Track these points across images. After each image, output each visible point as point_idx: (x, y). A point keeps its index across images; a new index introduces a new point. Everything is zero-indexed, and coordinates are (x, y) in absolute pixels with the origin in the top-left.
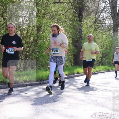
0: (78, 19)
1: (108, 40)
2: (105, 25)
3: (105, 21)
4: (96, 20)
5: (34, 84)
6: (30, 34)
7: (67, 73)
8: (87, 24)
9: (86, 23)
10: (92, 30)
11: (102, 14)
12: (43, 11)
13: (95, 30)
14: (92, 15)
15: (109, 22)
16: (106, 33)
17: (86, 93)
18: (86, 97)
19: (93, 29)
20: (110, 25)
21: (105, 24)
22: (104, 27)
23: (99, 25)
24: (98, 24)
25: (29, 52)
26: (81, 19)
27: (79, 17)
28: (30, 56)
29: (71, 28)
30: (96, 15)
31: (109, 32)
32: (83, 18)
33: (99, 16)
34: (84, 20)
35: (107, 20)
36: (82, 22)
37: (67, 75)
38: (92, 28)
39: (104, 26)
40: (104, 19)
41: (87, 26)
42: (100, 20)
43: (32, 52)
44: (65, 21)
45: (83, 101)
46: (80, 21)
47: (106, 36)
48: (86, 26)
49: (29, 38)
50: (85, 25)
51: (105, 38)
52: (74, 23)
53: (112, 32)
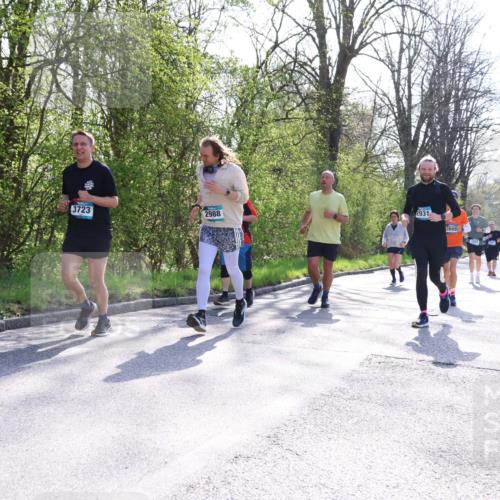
0: (329, 153)
1: (393, 198)
2: (387, 166)
3: (386, 157)
4: (367, 155)
8: (347, 164)
9: (346, 162)
10: (359, 177)
11: (379, 143)
12: (251, 138)
13: (365, 177)
14: (358, 145)
15: (395, 160)
16: (388, 182)
17: (348, 315)
19: (362, 175)
20: (397, 166)
21: (386, 163)
22: (384, 171)
23: (375, 166)
24: (371, 163)
26: (334, 154)
27: (330, 150)
29: (313, 173)
30: (367, 144)
31: (396, 181)
32: (339, 151)
33: (374, 146)
34: (341, 155)
35: (390, 155)
36: (338, 161)
37: (305, 275)
38: (359, 172)
39: (385, 168)
40: (384, 154)
41: (349, 168)
42: (377, 156)
44: (301, 159)
45: (341, 331)
46: (334, 158)
47: (390, 189)
48: (346, 169)
50: (344, 167)
51: (388, 194)
52: (321, 163)
53: (402, 180)
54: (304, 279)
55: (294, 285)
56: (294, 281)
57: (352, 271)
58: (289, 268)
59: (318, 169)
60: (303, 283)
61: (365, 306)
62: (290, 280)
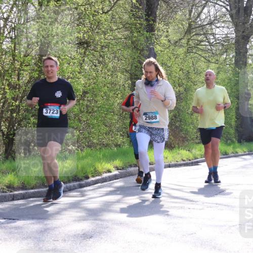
0: (145, 23)
1: (222, 76)
2: (215, 38)
3: (213, 27)
4: (190, 25)
5: (33, 193)
6: (21, 65)
7: (118, 163)
8: (167, 36)
9: (165, 34)
10: (181, 51)
12: (52, 4)
13: (188, 52)
14: (180, 13)
15: (225, 31)
16: (216, 57)
18: (169, 224)
19: (185, 49)
20: (226, 38)
21: (213, 34)
22: (211, 44)
23: (200, 38)
24: (196, 35)
25: (19, 110)
26: (152, 25)
27: (147, 20)
28: (21, 120)
29: (126, 47)
30: (191, 12)
31: (225, 56)
32: (158, 20)
33: (199, 15)
34: (160, 25)
35: (218, 25)
36: (156, 32)
37: (118, 169)
38: (181, 46)
39: (212, 41)
40: (211, 23)
41: (169, 41)
42: (202, 26)
43: (27, 110)
44: (112, 30)
45: (159, 234)
46: (151, 29)
47: (217, 66)
48: (166, 42)
49: (19, 75)
50: (163, 40)
52: (135, 34)
53: (232, 54)
54: (116, 172)
55: (104, 180)
56: (105, 175)
57: (173, 163)
58: (99, 160)
59: (132, 43)
60: (116, 177)
61: (189, 205)
62: (99, 174)
